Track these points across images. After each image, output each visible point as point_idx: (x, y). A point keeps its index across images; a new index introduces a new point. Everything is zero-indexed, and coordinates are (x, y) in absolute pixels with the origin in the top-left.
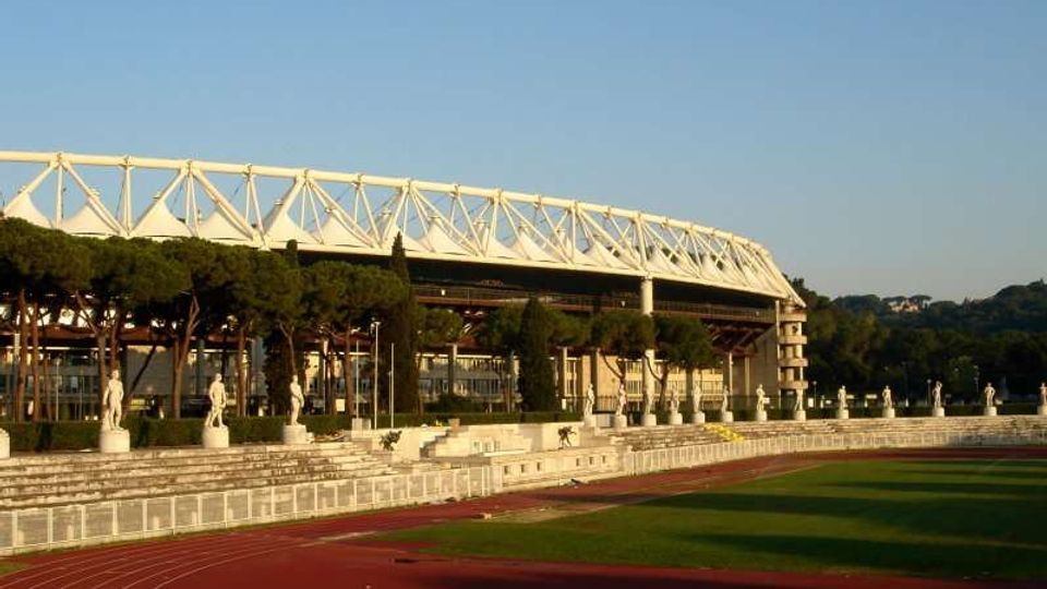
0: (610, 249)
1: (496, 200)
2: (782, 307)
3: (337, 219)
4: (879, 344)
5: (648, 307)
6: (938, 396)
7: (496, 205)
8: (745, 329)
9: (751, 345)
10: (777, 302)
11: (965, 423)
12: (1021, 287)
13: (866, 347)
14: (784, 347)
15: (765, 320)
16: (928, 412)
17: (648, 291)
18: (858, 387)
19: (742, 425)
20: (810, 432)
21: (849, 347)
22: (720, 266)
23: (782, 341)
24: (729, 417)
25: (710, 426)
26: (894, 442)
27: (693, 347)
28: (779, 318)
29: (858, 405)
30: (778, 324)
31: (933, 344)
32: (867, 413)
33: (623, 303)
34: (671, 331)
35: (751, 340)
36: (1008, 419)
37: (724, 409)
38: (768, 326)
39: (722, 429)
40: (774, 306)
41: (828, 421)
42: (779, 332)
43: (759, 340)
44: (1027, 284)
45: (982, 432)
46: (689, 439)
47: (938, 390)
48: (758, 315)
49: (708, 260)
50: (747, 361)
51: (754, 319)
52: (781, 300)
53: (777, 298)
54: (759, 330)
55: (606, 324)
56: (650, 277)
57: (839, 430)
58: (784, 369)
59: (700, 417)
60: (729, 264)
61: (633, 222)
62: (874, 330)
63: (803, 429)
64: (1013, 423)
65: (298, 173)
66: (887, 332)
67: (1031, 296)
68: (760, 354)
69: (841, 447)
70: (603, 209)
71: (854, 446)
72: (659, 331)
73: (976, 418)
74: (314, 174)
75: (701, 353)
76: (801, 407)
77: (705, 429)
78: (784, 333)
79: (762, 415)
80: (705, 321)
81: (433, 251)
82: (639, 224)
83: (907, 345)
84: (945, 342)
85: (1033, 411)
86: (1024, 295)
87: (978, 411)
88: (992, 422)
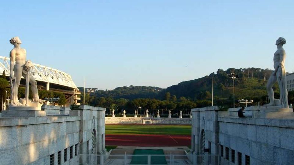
0: (39, 74)
4: (91, 100)
5: (48, 89)
8: (66, 95)
9: (67, 100)
10: (74, 90)
11: (119, 118)
12: (121, 87)
13: (88, 101)
14: (75, 100)
15: (71, 94)
17: (48, 85)
28: (74, 93)
30: (74, 95)
31: (105, 101)
33: (40, 88)
35: (67, 98)
36: (128, 118)
40: (73, 90)
43: (69, 98)
44: (122, 87)
45: (123, 121)
48: (69, 92)
51: (69, 93)
52: (75, 89)
53: (74, 89)
54: (69, 96)
56: (49, 82)
61: (44, 69)
62: (90, 97)
64: (129, 119)
66: (93, 98)
67: (124, 90)
68: (70, 101)
70: (38, 65)
73: (121, 118)
78: (75, 97)
82: (46, 69)
83: (98, 101)
84: (107, 101)
85: (133, 116)
86: (122, 89)
87: (122, 116)
88: (125, 119)
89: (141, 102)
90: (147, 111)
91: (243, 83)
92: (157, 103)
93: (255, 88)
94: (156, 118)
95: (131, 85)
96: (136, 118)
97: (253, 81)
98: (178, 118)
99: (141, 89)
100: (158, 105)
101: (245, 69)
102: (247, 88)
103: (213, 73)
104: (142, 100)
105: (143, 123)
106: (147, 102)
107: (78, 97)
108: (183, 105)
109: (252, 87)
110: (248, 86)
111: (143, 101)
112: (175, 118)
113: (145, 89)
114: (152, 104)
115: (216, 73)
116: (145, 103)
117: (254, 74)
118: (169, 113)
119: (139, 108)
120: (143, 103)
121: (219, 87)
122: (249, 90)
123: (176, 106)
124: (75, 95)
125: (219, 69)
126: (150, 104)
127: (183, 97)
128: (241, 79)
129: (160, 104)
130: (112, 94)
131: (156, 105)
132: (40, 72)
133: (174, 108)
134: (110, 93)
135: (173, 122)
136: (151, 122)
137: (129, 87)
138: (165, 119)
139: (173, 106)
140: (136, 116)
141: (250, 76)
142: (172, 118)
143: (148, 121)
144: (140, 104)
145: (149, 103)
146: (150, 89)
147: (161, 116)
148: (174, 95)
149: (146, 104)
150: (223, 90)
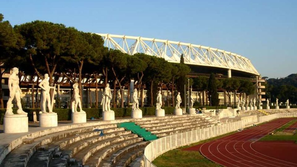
3: (149, 51)
10: (257, 77)
14: (259, 89)
15: (254, 81)
17: (230, 73)
20: (281, 112)
23: (259, 87)
28: (258, 81)
30: (257, 83)
33: (220, 76)
38: (254, 83)
39: (262, 111)
41: (285, 109)
42: (257, 85)
52: (258, 76)
53: (257, 75)
56: (230, 69)
58: (259, 95)
61: (223, 53)
63: (279, 111)
65: (137, 38)
74: (142, 38)
76: (278, 105)
78: (259, 85)
81: (176, 61)
82: (225, 54)
107: (262, 85)
124: (259, 82)
132: (219, 57)
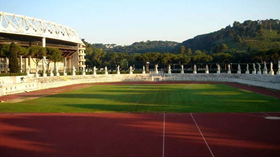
0: (34, 29)
1: (2, 15)
2: (79, 46)
4: (103, 56)
5: (44, 45)
6: (119, 69)
7: (2, 16)
8: (70, 51)
9: (71, 56)
10: (78, 45)
11: (125, 75)
12: (138, 43)
13: (100, 57)
14: (80, 56)
15: (75, 49)
16: (116, 73)
18: (99, 67)
19: (69, 76)
21: (96, 57)
22: (63, 35)
23: (79, 55)
24: (65, 74)
25: (61, 76)
26: (108, 80)
27: (56, 56)
28: (79, 49)
29: (99, 71)
30: (78, 50)
31: (117, 56)
32: (101, 73)
33: (37, 44)
34: (51, 51)
35: (71, 54)
36: (135, 75)
37: (64, 72)
39: (64, 77)
41: (91, 75)
42: (78, 52)
43: (73, 54)
44: (139, 42)
45: (129, 78)
46: (56, 80)
47: (119, 67)
48: (73, 48)
49: (60, 33)
50: (70, 59)
51: (72, 49)
52: (79, 44)
53: (78, 44)
54: (73, 52)
55: (33, 49)
56: (45, 37)
57: (94, 77)
58: (80, 62)
59: (58, 74)
60: (66, 34)
61: (40, 22)
62: (102, 52)
64: (137, 76)
66: (105, 53)
67: (140, 45)
68: (74, 58)
69: (95, 82)
70: (32, 18)
71: (98, 81)
72: (47, 51)
75: (58, 58)
76: (84, 71)
77: (60, 78)
78: (80, 53)
79: (74, 73)
80: (59, 49)
82: (42, 23)
83: (110, 56)
84: (120, 56)
85: (141, 73)
86: (139, 45)
87: (128, 73)
88: (131, 76)
89: (151, 56)
90: (157, 66)
91: (261, 35)
92: (168, 57)
93: (273, 40)
94: (167, 74)
95: (148, 40)
96: (144, 75)
97: (271, 32)
98: (191, 74)
99: (158, 44)
100: (170, 60)
101: (262, 21)
102: (265, 40)
103: (230, 25)
104: (151, 54)
105: (152, 81)
106: (157, 56)
107: (83, 53)
108: (197, 59)
109: (270, 39)
110: (266, 38)
111: (153, 55)
112: (188, 74)
113: (162, 43)
114: (163, 58)
115: (232, 26)
116: (156, 57)
117: (272, 26)
118: (181, 68)
119: (147, 63)
120: (153, 58)
121: (236, 39)
122: (268, 43)
123: (190, 61)
124: (80, 50)
125: (235, 22)
126: (161, 58)
127: (198, 50)
128: (258, 30)
129: (172, 58)
130: (129, 49)
131: (168, 59)
132: (36, 27)
133: (188, 62)
134: (128, 48)
135: (186, 78)
136: (161, 78)
137: (146, 42)
138: (176, 75)
139: (186, 60)
140: (144, 72)
141: (268, 28)
142: (185, 74)
143: (157, 78)
144: (149, 58)
145: (159, 58)
146: (167, 44)
147: (172, 72)
148: (189, 48)
149: (156, 59)
150: (240, 42)
